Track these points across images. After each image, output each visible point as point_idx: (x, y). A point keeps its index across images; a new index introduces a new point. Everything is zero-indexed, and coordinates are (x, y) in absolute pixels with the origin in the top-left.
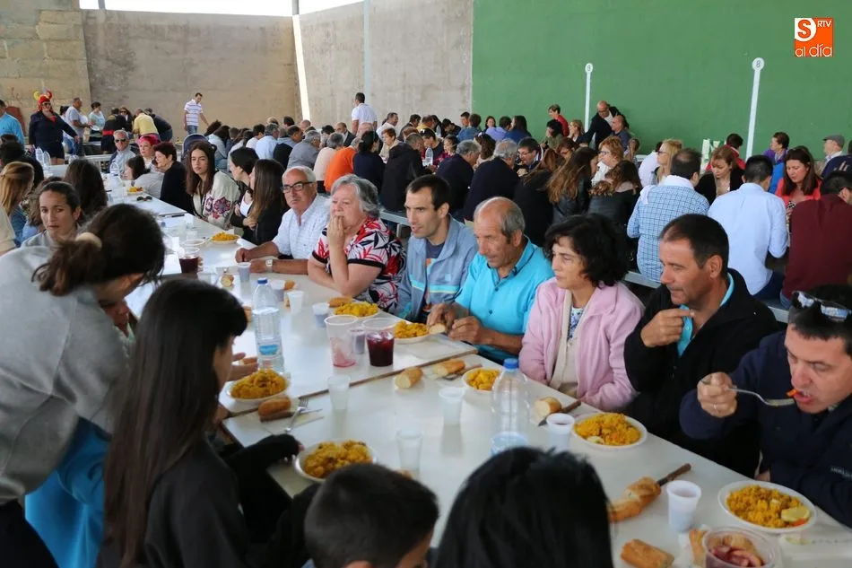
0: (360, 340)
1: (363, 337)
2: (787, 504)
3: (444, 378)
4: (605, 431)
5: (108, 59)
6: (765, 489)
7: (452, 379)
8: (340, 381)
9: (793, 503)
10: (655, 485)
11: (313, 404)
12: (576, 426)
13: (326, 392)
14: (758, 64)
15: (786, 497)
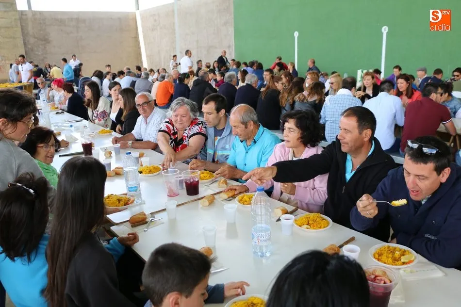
0: (181, 182)
1: (183, 180)
2: (403, 253)
3: (226, 200)
4: (310, 222)
5: (35, 38)
6: (392, 247)
7: (230, 200)
8: (172, 204)
9: (407, 252)
10: (337, 248)
11: (158, 217)
12: (296, 220)
13: (165, 210)
14: (385, 30)
15: (403, 250)
